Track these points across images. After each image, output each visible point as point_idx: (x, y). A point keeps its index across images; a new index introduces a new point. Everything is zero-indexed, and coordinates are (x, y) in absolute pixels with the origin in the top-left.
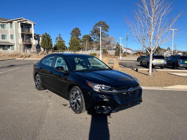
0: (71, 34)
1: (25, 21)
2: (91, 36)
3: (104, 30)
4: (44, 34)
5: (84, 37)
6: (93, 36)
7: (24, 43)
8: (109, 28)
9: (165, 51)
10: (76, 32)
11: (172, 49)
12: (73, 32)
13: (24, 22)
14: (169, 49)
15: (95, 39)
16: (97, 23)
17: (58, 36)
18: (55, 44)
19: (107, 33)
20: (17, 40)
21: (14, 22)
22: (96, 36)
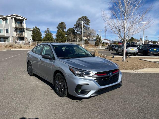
0: (58, 27)
3: (86, 23)
5: (69, 30)
6: (76, 29)
8: (90, 22)
9: (138, 41)
10: (62, 26)
11: (144, 39)
13: (17, 18)
14: (141, 39)
16: (80, 18)
17: (47, 29)
18: (44, 37)
19: (88, 26)
20: (11, 33)
21: (9, 17)
22: (79, 29)
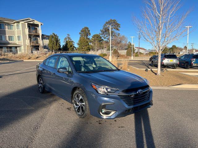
0: (80, 33)
1: (32, 21)
2: (101, 36)
3: (115, 28)
4: (52, 34)
5: (94, 36)
6: (103, 36)
7: (32, 44)
8: (120, 27)
9: (181, 50)
10: (85, 32)
12: (82, 31)
13: (32, 23)
14: (186, 47)
15: (105, 38)
16: (108, 21)
17: (67, 36)
18: (63, 45)
19: (118, 32)
20: (24, 41)
21: (21, 22)
22: (106, 35)
